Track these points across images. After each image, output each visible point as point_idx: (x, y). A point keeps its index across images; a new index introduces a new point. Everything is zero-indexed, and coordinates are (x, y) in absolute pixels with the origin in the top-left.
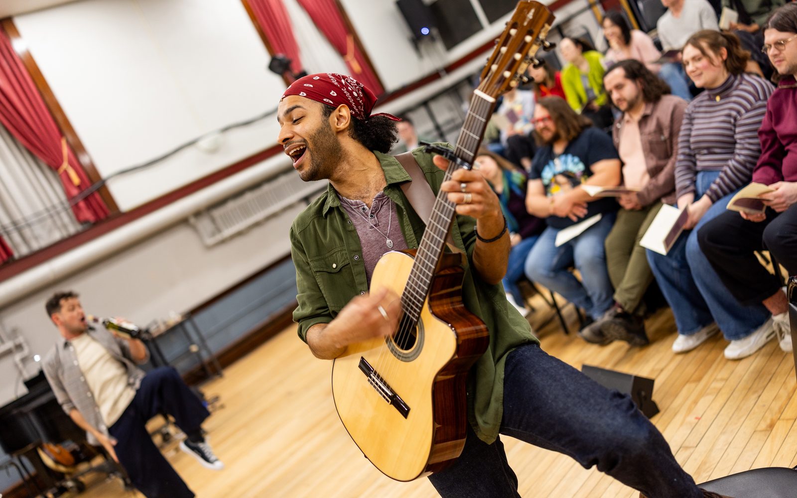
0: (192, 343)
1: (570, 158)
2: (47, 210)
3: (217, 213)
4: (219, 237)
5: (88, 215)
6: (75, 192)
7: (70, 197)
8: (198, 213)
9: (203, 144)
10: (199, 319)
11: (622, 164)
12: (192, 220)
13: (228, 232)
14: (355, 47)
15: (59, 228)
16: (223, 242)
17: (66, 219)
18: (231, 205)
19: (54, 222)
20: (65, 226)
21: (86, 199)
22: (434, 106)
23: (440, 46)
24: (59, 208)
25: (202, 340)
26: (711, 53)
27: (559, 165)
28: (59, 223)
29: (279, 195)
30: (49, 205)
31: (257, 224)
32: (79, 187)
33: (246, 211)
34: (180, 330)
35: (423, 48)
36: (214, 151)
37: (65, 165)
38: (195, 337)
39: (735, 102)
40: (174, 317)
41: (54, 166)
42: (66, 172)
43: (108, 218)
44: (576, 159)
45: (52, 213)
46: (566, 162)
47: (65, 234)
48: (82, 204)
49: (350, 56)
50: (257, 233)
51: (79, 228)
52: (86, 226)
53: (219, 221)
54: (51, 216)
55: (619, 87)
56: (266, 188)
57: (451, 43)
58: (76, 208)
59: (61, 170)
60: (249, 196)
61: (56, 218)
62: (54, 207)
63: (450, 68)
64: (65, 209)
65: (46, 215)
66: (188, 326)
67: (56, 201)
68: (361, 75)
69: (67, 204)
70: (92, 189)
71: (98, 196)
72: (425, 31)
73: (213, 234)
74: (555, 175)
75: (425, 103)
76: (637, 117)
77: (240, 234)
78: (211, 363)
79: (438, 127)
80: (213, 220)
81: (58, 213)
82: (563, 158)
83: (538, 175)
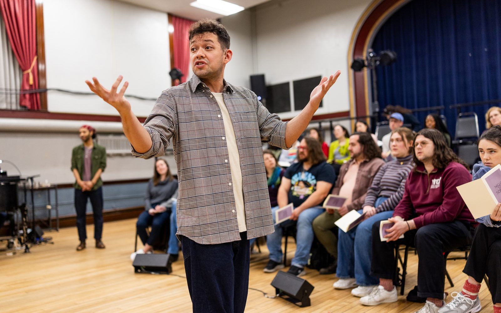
0: (49, 204)
1: (310, 175)
2: (6, 89)
3: (101, 138)
5: (28, 104)
6: (27, 88)
7: (22, 88)
10: (61, 192)
15: (7, 103)
17: (14, 100)
18: (111, 137)
19: (6, 98)
20: (11, 103)
21: (31, 95)
24: (14, 92)
25: (57, 205)
26: (406, 140)
27: (303, 176)
28: (9, 100)
30: (8, 87)
32: (31, 86)
34: (46, 192)
37: (30, 71)
38: (53, 201)
39: (408, 167)
40: (47, 183)
41: (23, 69)
42: (28, 74)
43: (38, 111)
44: (313, 177)
45: (8, 92)
46: (307, 176)
47: (9, 107)
48: (27, 96)
51: (19, 108)
52: (24, 109)
54: (6, 94)
58: (23, 96)
59: (26, 72)
61: (9, 96)
62: (11, 90)
64: (16, 94)
65: (4, 91)
66: (52, 193)
67: (13, 87)
69: (18, 92)
70: (37, 90)
71: (38, 96)
74: (299, 181)
78: (54, 220)
81: (11, 94)
82: (307, 173)
83: (290, 177)
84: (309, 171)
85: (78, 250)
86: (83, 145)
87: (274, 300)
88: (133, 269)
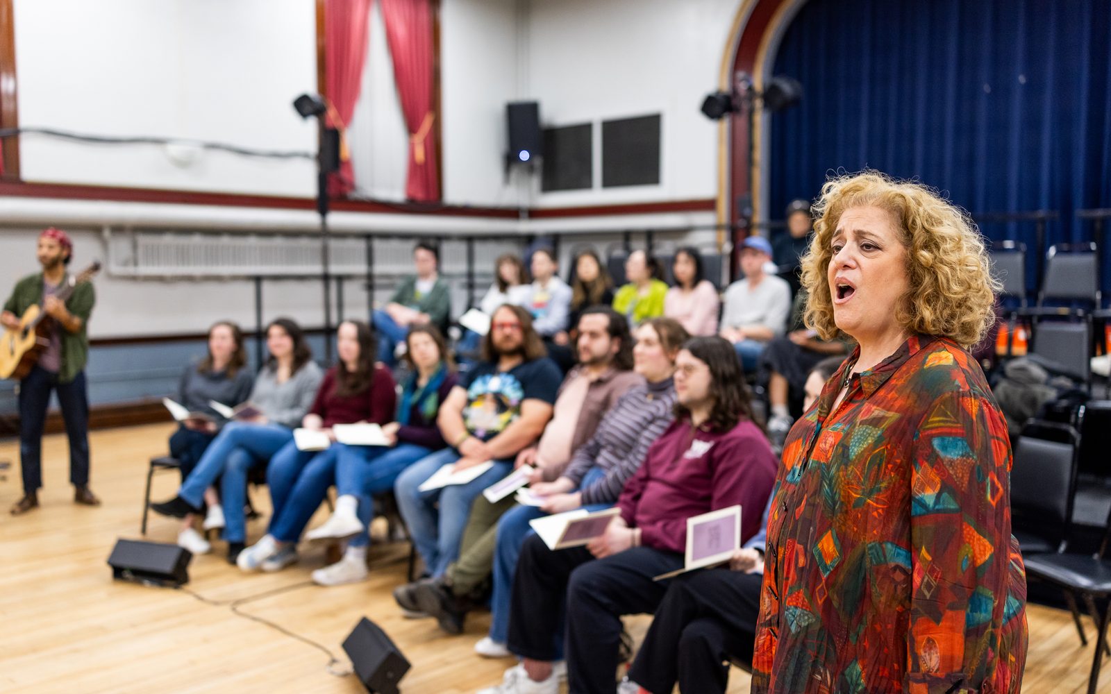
3: (143, 240)
4: (131, 270)
8: (119, 229)
9: (173, 150)
11: (551, 417)
12: (107, 233)
13: (144, 270)
14: (430, 131)
16: (134, 278)
18: (168, 239)
22: (479, 248)
23: (535, 182)
27: (494, 383)
29: (237, 257)
31: (190, 279)
33: (183, 256)
35: (515, 173)
36: (183, 164)
46: (504, 384)
49: (419, 138)
50: (183, 289)
53: (140, 251)
55: (594, 335)
56: (225, 240)
57: (549, 185)
60: (197, 240)
63: (535, 214)
68: (420, 166)
72: (524, 155)
73: (125, 263)
75: (470, 239)
76: (594, 375)
77: (161, 279)
79: (471, 275)
80: (135, 247)
83: (467, 386)
84: (510, 372)
85: (13, 513)
86: (42, 276)
87: (342, 681)
88: (108, 571)
